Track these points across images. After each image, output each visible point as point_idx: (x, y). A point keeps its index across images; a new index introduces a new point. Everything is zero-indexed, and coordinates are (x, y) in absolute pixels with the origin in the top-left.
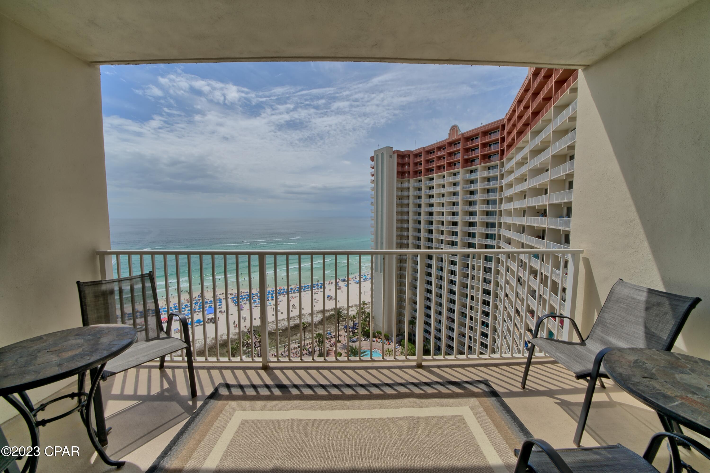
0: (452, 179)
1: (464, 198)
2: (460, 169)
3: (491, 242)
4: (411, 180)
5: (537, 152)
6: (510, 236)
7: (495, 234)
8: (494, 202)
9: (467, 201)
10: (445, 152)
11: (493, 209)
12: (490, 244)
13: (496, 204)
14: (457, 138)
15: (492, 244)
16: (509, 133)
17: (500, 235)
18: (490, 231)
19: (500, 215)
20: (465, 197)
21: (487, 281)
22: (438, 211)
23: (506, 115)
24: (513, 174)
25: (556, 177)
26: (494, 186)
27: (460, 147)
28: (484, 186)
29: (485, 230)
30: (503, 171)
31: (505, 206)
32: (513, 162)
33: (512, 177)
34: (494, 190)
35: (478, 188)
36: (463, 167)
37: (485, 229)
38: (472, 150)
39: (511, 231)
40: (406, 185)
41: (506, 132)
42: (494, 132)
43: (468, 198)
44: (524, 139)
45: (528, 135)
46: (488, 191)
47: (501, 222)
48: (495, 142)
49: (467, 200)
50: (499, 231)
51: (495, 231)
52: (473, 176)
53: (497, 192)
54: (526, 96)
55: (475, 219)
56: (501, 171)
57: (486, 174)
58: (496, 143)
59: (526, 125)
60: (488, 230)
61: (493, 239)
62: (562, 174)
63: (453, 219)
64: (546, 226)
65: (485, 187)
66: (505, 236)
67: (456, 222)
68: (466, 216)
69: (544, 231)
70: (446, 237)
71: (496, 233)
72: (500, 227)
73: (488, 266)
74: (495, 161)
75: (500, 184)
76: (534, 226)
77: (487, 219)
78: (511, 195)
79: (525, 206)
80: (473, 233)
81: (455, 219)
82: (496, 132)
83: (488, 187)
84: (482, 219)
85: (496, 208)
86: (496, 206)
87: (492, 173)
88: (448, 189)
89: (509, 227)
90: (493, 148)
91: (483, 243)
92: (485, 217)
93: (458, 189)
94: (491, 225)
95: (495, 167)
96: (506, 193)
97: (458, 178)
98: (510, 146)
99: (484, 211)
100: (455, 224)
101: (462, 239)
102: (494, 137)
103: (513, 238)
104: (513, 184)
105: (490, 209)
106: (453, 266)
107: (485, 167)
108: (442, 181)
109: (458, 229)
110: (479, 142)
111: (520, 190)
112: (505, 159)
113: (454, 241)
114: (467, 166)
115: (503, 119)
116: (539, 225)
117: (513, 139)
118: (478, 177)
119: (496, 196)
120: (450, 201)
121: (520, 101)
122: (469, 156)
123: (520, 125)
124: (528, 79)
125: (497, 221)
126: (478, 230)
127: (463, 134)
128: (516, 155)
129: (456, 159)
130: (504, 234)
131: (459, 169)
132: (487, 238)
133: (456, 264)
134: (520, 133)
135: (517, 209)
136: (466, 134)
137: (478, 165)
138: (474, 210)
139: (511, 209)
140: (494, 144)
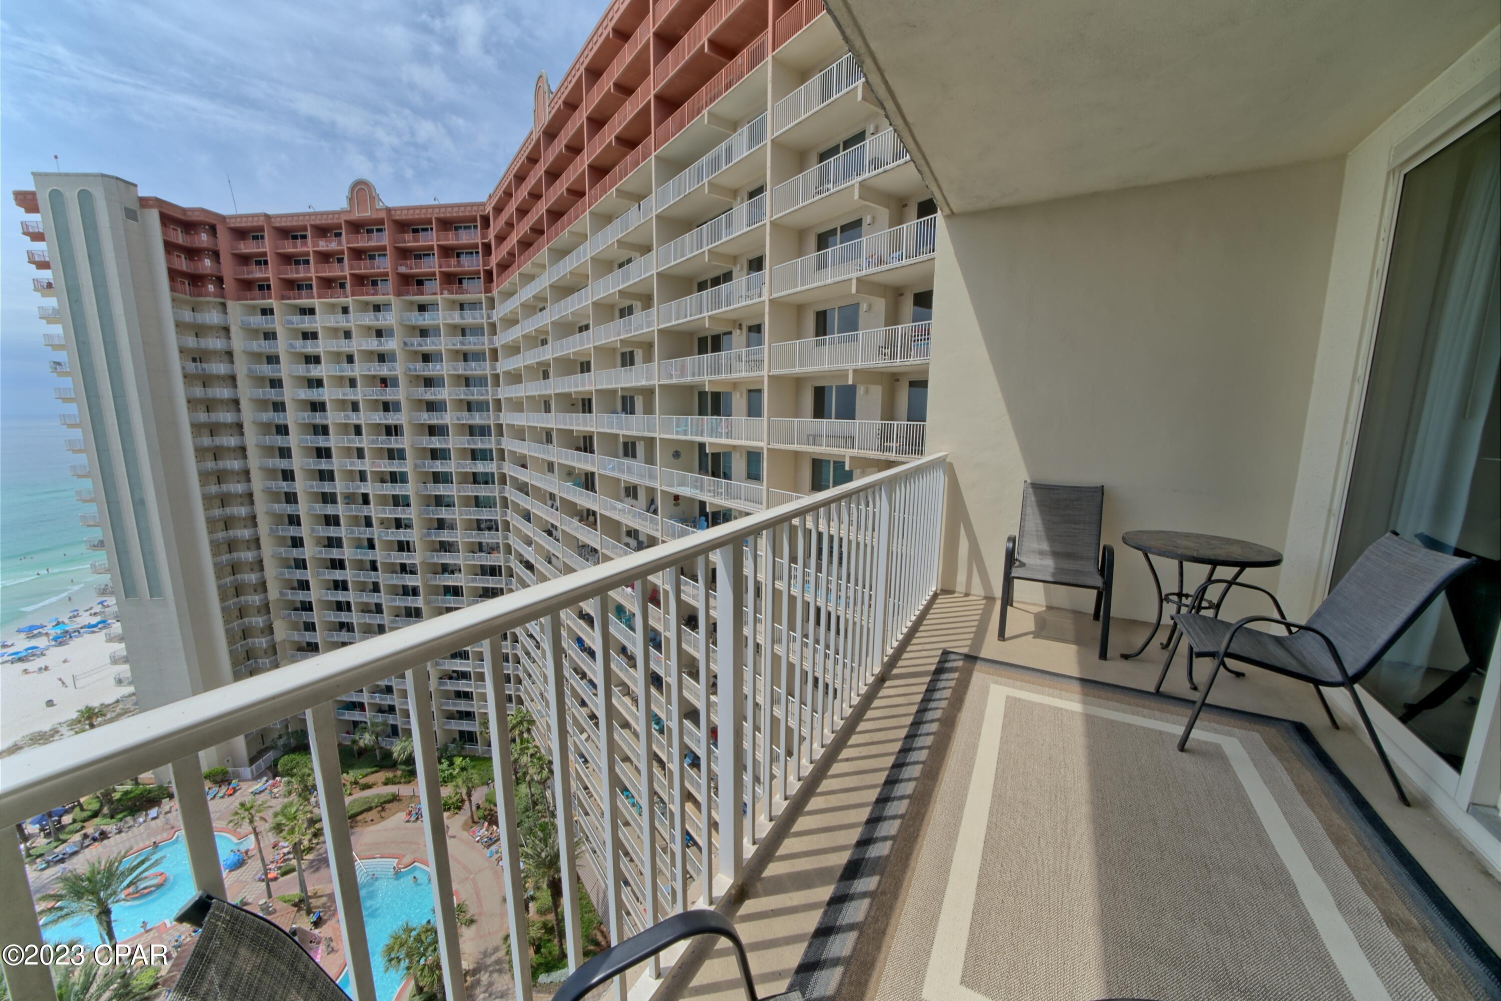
0: (369, 319)
1: (410, 370)
2: (392, 297)
3: (484, 466)
4: (230, 304)
5: (564, 290)
6: (525, 451)
7: (491, 450)
8: (481, 381)
9: (418, 376)
10: (340, 244)
11: (481, 398)
12: (482, 470)
13: (487, 386)
14: (375, 216)
15: (487, 471)
16: (501, 238)
17: (501, 451)
18: (480, 444)
19: (499, 409)
20: (411, 366)
21: (484, 549)
22: (341, 397)
23: (490, 197)
24: (518, 326)
25: (604, 342)
26: (478, 347)
27: (384, 239)
28: (454, 345)
29: (469, 442)
30: (495, 318)
31: (505, 392)
32: (514, 303)
33: (514, 334)
34: (478, 356)
35: (443, 348)
36: (399, 294)
37: (468, 440)
38: (417, 257)
39: (525, 440)
40: (213, 317)
41: (492, 234)
42: (465, 228)
43: (420, 371)
44: (537, 258)
45: (542, 254)
46: (466, 357)
47: (501, 425)
48: (471, 250)
49: (418, 373)
50: (498, 442)
51: (490, 442)
52: (426, 320)
53: (485, 360)
54: (532, 173)
55: (442, 419)
56: (489, 316)
57: (456, 318)
58: (472, 253)
59: (538, 231)
60: (476, 442)
61: (486, 460)
62: (613, 339)
63: (386, 419)
64: (594, 429)
65: (458, 347)
66: (513, 453)
67: (396, 427)
68: (421, 411)
69: (591, 438)
70: (374, 464)
71: (493, 446)
72: (500, 433)
73: (485, 517)
74: (474, 292)
75: (490, 344)
76: (572, 431)
77: (470, 418)
78: (519, 369)
79: (551, 392)
80: (441, 449)
81: (392, 419)
82: (469, 227)
83: (465, 347)
84: (459, 419)
85: (488, 394)
86: (487, 391)
87: (470, 318)
88: (364, 343)
89: (519, 434)
90: (468, 263)
91: (468, 470)
92: (465, 414)
93: (391, 344)
94: (482, 431)
95: (475, 305)
96: (505, 365)
97: (389, 319)
98: (504, 266)
99: (461, 400)
100: (392, 430)
101: (416, 466)
102: (465, 238)
103: (531, 454)
104: (519, 347)
105: (476, 397)
106: (401, 530)
107: (454, 302)
108: (338, 321)
109: (405, 442)
110: (432, 239)
111: (537, 360)
112: (495, 293)
113: (395, 472)
114: (408, 293)
115: (483, 204)
116: (581, 428)
117: (511, 254)
118: (441, 322)
119: (483, 369)
120: (373, 373)
121: (520, 178)
122: (411, 269)
123: (523, 228)
124: (535, 137)
125: (492, 422)
126: (454, 442)
127: (389, 210)
128: (521, 288)
129: (376, 270)
130: (509, 448)
131: (386, 294)
132: (474, 458)
133: (408, 526)
134: (526, 244)
135: (534, 397)
136: (399, 212)
137: (436, 294)
138: (439, 397)
139: (522, 397)
140: (467, 253)
